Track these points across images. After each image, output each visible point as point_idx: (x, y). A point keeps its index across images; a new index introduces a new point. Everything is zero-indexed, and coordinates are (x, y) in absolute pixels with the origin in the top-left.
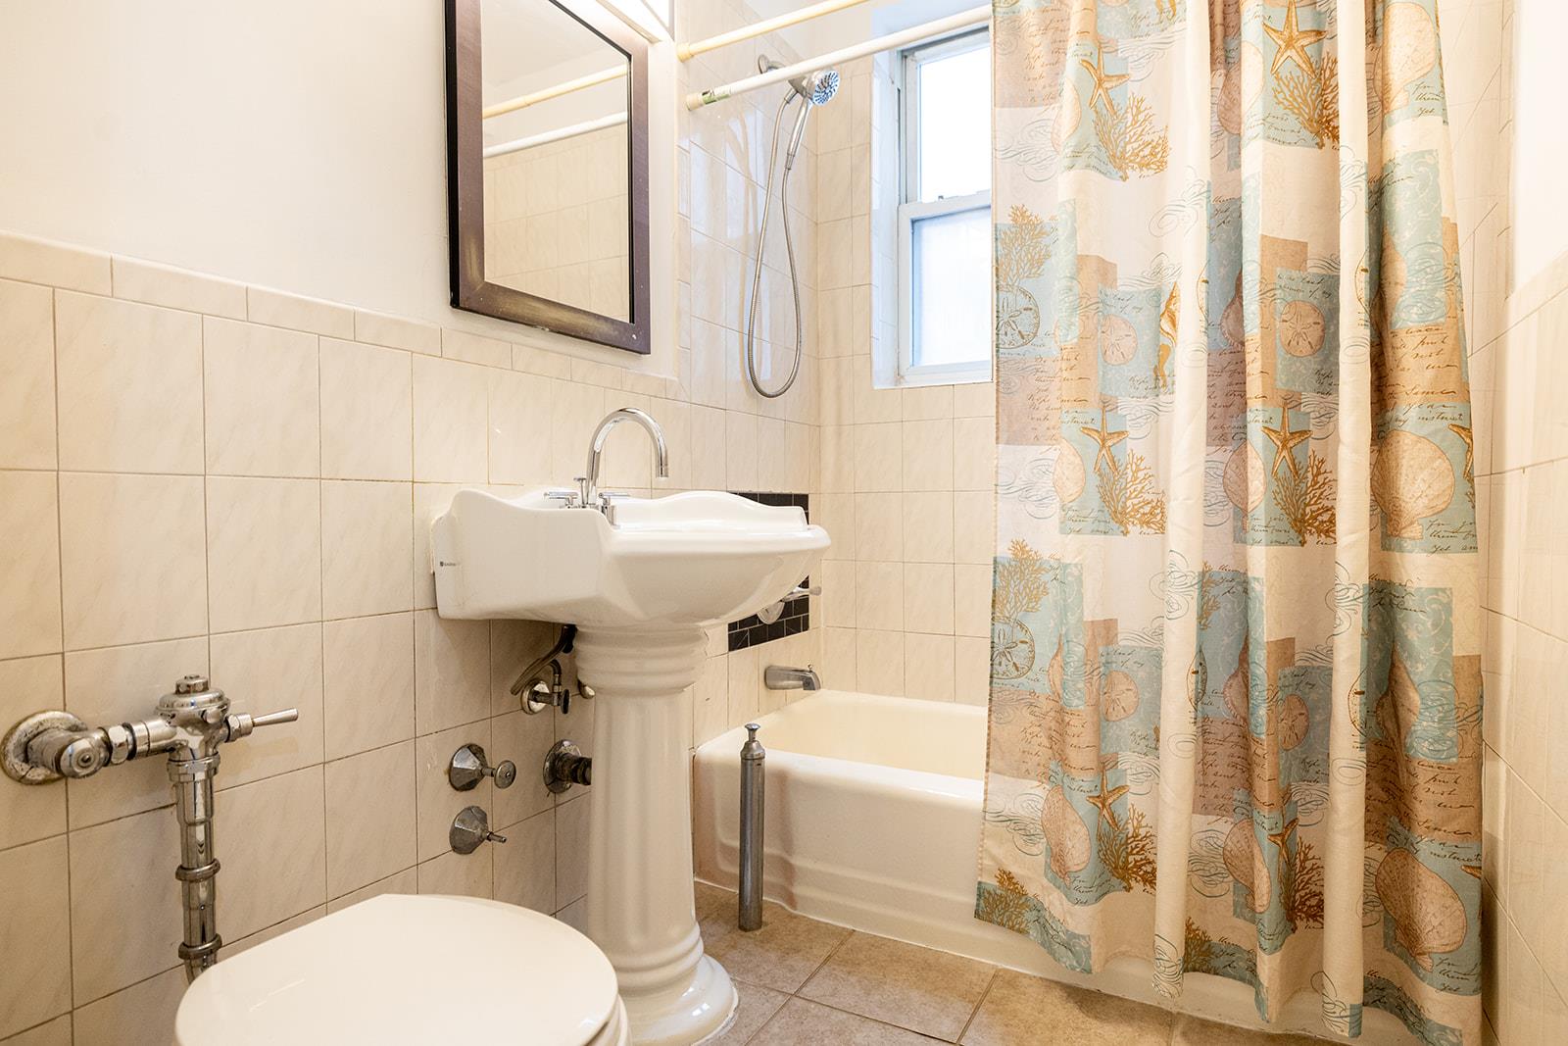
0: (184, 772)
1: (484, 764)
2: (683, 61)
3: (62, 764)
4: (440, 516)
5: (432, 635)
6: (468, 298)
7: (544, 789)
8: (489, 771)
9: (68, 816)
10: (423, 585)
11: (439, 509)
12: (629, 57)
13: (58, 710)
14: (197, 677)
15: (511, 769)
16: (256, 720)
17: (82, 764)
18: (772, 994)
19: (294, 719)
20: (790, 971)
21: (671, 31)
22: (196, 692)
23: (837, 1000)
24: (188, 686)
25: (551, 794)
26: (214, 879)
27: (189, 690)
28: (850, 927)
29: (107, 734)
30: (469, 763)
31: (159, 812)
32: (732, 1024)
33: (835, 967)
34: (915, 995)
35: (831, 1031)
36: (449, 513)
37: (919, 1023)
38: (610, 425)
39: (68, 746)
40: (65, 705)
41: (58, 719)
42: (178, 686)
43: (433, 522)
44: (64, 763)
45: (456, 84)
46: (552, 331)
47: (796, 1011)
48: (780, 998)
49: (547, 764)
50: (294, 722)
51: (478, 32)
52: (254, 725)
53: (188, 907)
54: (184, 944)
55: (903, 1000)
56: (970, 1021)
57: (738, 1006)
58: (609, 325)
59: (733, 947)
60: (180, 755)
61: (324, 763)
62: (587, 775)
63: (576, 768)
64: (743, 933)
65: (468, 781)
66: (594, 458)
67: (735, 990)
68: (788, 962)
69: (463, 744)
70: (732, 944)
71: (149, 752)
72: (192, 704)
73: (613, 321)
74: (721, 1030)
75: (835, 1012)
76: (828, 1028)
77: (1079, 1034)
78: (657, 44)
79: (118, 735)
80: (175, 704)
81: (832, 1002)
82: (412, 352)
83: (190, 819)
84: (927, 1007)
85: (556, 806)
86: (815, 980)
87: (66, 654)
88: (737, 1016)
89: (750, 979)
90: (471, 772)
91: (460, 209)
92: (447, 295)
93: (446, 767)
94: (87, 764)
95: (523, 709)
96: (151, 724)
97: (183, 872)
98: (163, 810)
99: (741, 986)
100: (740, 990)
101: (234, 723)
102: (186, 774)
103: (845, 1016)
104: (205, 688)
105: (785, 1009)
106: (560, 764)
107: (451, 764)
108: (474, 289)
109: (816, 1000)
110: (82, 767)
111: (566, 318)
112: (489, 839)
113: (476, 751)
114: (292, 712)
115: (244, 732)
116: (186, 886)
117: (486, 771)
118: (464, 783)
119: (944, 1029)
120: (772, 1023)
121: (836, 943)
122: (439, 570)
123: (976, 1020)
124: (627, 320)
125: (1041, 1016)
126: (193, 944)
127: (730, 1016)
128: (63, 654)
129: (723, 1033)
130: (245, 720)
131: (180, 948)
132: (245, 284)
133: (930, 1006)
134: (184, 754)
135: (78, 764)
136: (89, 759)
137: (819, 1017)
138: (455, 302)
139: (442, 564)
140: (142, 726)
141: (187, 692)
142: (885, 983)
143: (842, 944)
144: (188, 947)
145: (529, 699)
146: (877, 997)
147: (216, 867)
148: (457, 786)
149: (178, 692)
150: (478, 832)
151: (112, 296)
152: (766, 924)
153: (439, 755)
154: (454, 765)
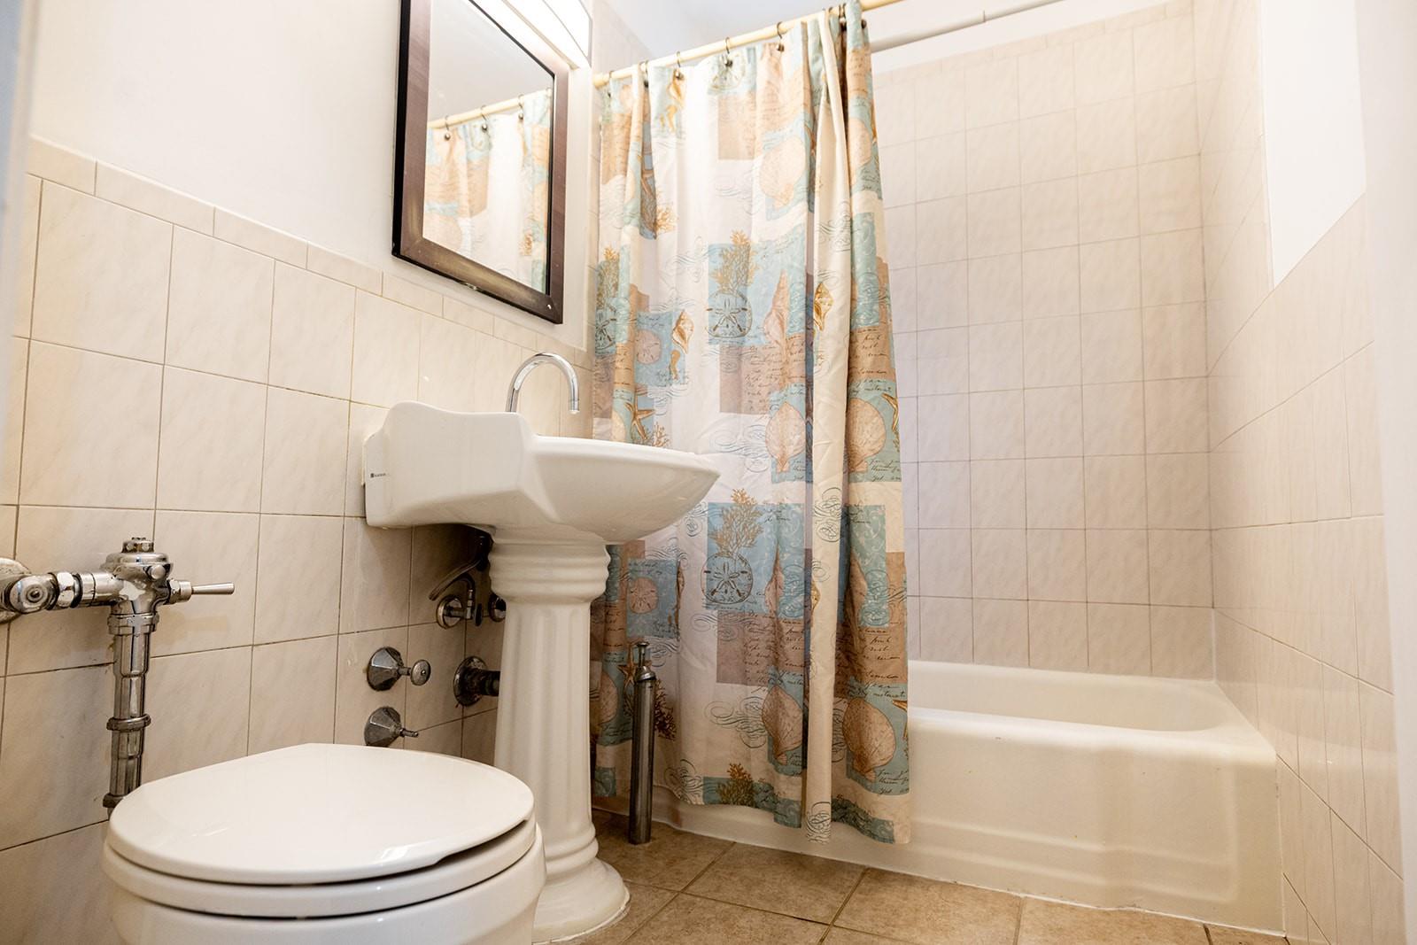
0: (125, 624)
1: (400, 664)
2: (598, 88)
3: (11, 596)
4: (373, 433)
5: (359, 539)
6: (408, 249)
7: (454, 701)
8: (405, 670)
9: (7, 659)
10: (353, 496)
11: (371, 426)
12: (553, 76)
13: (8, 558)
14: (144, 539)
15: (426, 668)
16: (196, 589)
17: (31, 598)
18: (661, 891)
19: (230, 592)
20: (677, 874)
21: (589, 58)
22: (142, 551)
23: (721, 894)
24: (136, 545)
25: (460, 705)
26: (143, 730)
27: (136, 548)
28: (731, 839)
29: (55, 577)
30: (388, 664)
31: (94, 669)
32: (624, 915)
33: (719, 869)
34: (791, 888)
35: (716, 918)
36: (382, 430)
37: (796, 910)
38: (531, 366)
39: (17, 581)
40: (15, 554)
41: (8, 565)
42: (125, 545)
43: (366, 440)
44: (13, 599)
45: (407, 70)
46: (479, 290)
47: (684, 904)
48: (669, 894)
49: (458, 676)
50: (229, 596)
51: (427, 32)
52: (193, 593)
53: (116, 756)
54: (109, 794)
55: (781, 893)
56: (842, 908)
57: (629, 902)
58: (528, 293)
59: (624, 857)
60: (121, 609)
61: (253, 645)
62: (495, 687)
63: (484, 681)
64: (633, 846)
65: (384, 679)
66: (514, 392)
67: (626, 889)
68: (674, 868)
69: (381, 646)
70: (623, 854)
71: (93, 603)
72: (138, 561)
73: (532, 291)
74: (613, 920)
75: (720, 904)
76: (713, 916)
77: (940, 914)
78: (577, 71)
79: (65, 579)
80: (121, 560)
81: (716, 896)
82: (356, 288)
83: (127, 670)
84: (803, 898)
85: (464, 718)
86: (701, 880)
87: (21, 507)
88: (628, 910)
89: (640, 881)
90: (388, 672)
91: (405, 173)
92: (389, 245)
93: (365, 665)
94: (35, 599)
95: (438, 622)
96: (97, 576)
97: (113, 724)
98: (98, 668)
99: (631, 886)
100: (630, 889)
101: (175, 586)
102: (127, 626)
103: (728, 907)
104: (151, 550)
105: (673, 902)
106: (469, 677)
107: (370, 663)
108: (415, 241)
109: (702, 895)
110: (31, 601)
111: (492, 281)
112: (402, 735)
113: (393, 653)
114: (229, 586)
115: (182, 597)
116: (117, 737)
117: (401, 670)
118: (382, 682)
119: (820, 914)
120: (661, 913)
121: (718, 851)
122: (370, 483)
123: (848, 906)
124: (544, 292)
125: (906, 902)
126: (118, 794)
127: (622, 908)
128: (18, 506)
129: (616, 921)
130: (185, 586)
131: (105, 796)
132: (213, 205)
133: (806, 897)
134: (127, 608)
135: (27, 598)
136: (38, 594)
137: (704, 908)
138: (396, 252)
139: (372, 475)
140: (90, 577)
141: (134, 551)
142: (765, 881)
143: (724, 852)
144: (113, 796)
145: (443, 615)
146: (757, 891)
147: (147, 721)
148: (374, 684)
149: (125, 550)
150: (392, 729)
151: (94, 195)
152: (654, 839)
153: (358, 654)
154: (373, 665)
